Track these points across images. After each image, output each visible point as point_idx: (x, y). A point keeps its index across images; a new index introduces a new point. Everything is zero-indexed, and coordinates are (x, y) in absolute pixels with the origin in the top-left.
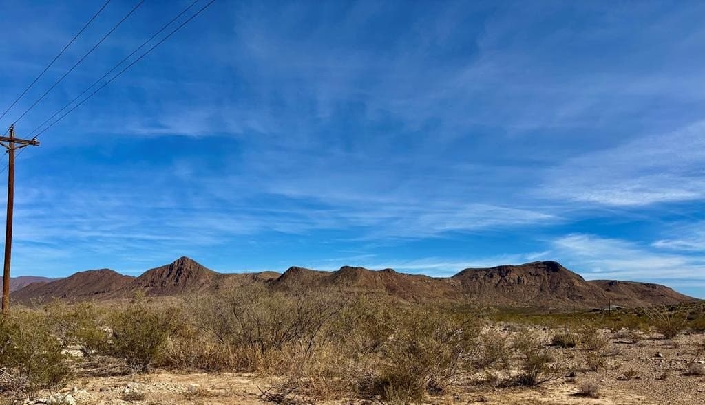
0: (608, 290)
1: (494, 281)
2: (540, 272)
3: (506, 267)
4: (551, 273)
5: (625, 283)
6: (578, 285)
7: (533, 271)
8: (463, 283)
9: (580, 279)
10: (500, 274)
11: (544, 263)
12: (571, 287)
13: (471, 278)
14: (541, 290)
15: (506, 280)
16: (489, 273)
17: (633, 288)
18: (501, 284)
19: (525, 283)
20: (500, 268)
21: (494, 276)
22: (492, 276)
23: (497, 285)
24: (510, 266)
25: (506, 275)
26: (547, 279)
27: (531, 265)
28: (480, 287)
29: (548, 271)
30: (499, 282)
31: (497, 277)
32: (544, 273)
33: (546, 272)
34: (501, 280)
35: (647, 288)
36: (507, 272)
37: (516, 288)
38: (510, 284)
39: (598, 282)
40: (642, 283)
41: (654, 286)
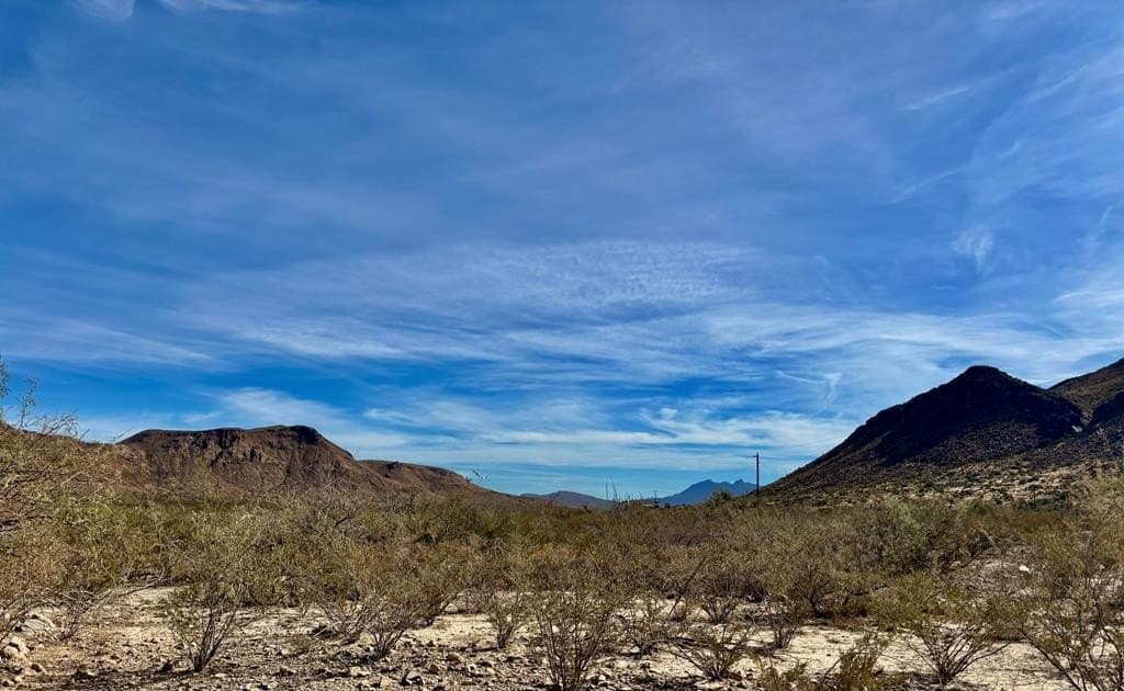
0: (387, 476)
1: (210, 455)
2: (286, 442)
3: (232, 431)
4: (304, 445)
5: (410, 467)
6: (347, 467)
7: (274, 441)
8: (149, 456)
9: (348, 456)
10: (220, 443)
11: (293, 428)
12: (337, 471)
13: (166, 448)
14: (288, 472)
15: (231, 454)
16: (201, 439)
17: (418, 473)
18: (221, 461)
19: (263, 460)
20: (220, 433)
21: (209, 447)
22: (205, 446)
23: (213, 463)
24: (239, 430)
25: (231, 445)
26: (297, 454)
27: (271, 430)
28: (183, 464)
29: (300, 443)
30: (217, 458)
31: (213, 449)
32: (292, 445)
33: (296, 445)
34: (221, 454)
35: (434, 475)
36: (232, 441)
37: (249, 468)
38: (237, 461)
39: (371, 463)
40: (428, 467)
41: (442, 472)
